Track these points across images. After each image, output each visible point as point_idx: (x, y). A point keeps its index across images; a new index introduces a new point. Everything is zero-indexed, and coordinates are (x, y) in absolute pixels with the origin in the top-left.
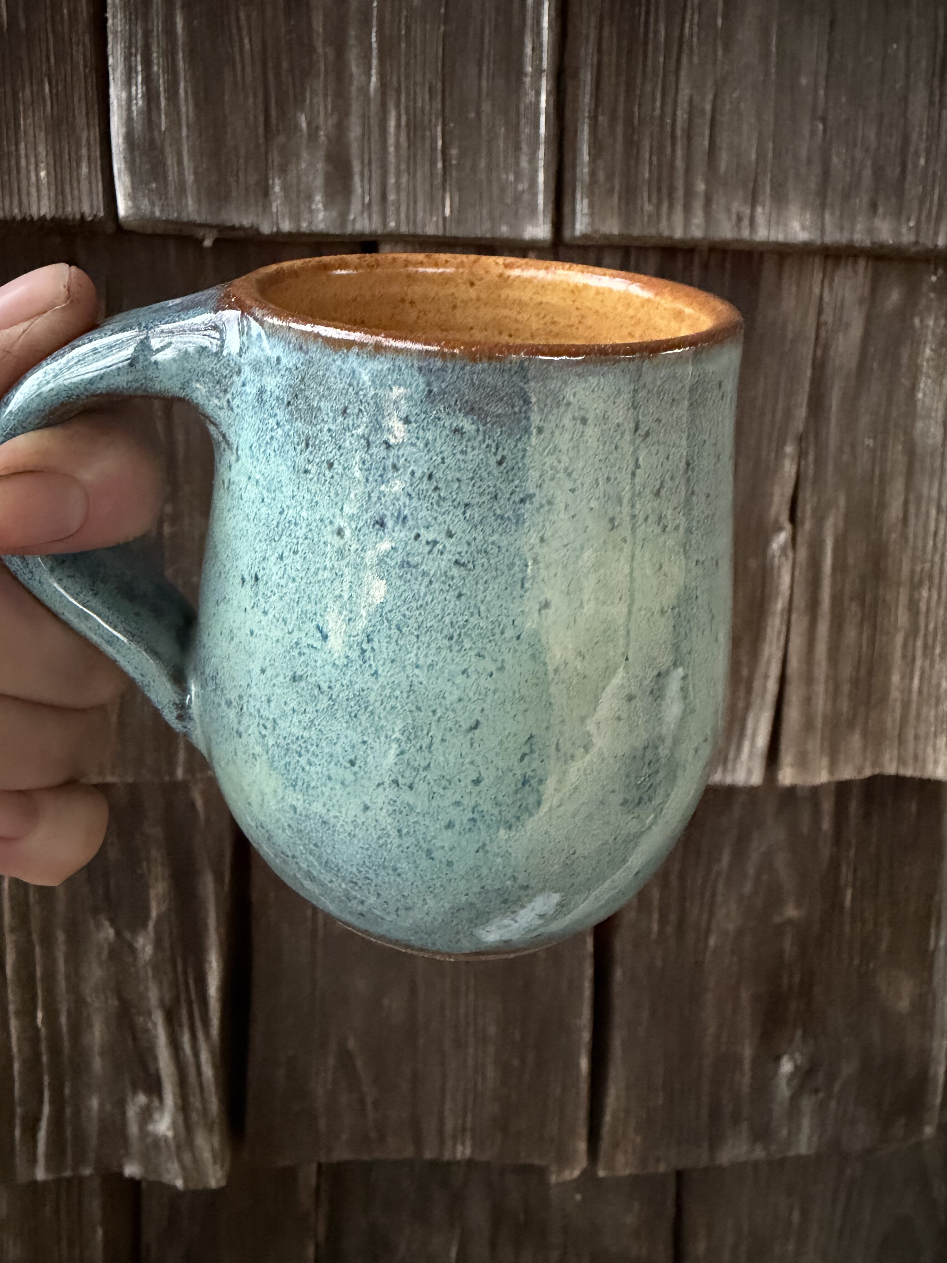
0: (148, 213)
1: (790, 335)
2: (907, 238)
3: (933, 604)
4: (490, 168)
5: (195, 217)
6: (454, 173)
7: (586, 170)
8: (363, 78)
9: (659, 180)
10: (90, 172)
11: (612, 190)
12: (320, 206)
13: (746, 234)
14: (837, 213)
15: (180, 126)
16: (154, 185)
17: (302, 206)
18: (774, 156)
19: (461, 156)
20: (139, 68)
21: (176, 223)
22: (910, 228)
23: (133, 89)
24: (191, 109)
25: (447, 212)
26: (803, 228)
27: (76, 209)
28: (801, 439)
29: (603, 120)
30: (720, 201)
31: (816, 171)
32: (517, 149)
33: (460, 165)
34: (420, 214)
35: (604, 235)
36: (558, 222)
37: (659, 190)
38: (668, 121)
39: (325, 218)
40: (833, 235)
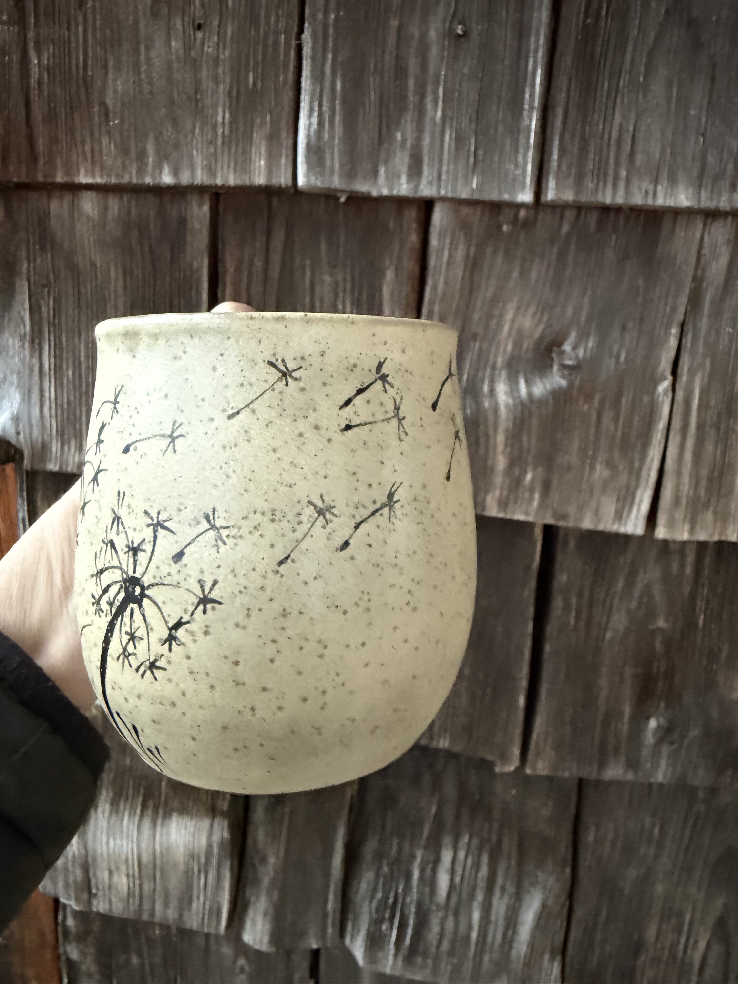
0: (314, 184)
1: (678, 262)
4: (500, 162)
5: (337, 186)
6: (480, 164)
7: (556, 164)
8: (433, 112)
9: (599, 170)
10: (285, 164)
11: (570, 174)
12: (404, 181)
13: (650, 202)
14: (709, 189)
15: (334, 138)
16: (318, 169)
17: (395, 181)
18: (671, 156)
19: (485, 155)
20: (316, 108)
21: (328, 189)
23: (312, 119)
24: (341, 129)
25: (474, 186)
26: (687, 198)
27: (278, 182)
28: (683, 325)
29: (567, 136)
30: (635, 183)
31: (698, 164)
32: (517, 151)
33: (484, 160)
34: (459, 187)
35: (564, 201)
36: (538, 192)
37: (598, 175)
38: (606, 136)
39: (406, 189)
40: (706, 203)
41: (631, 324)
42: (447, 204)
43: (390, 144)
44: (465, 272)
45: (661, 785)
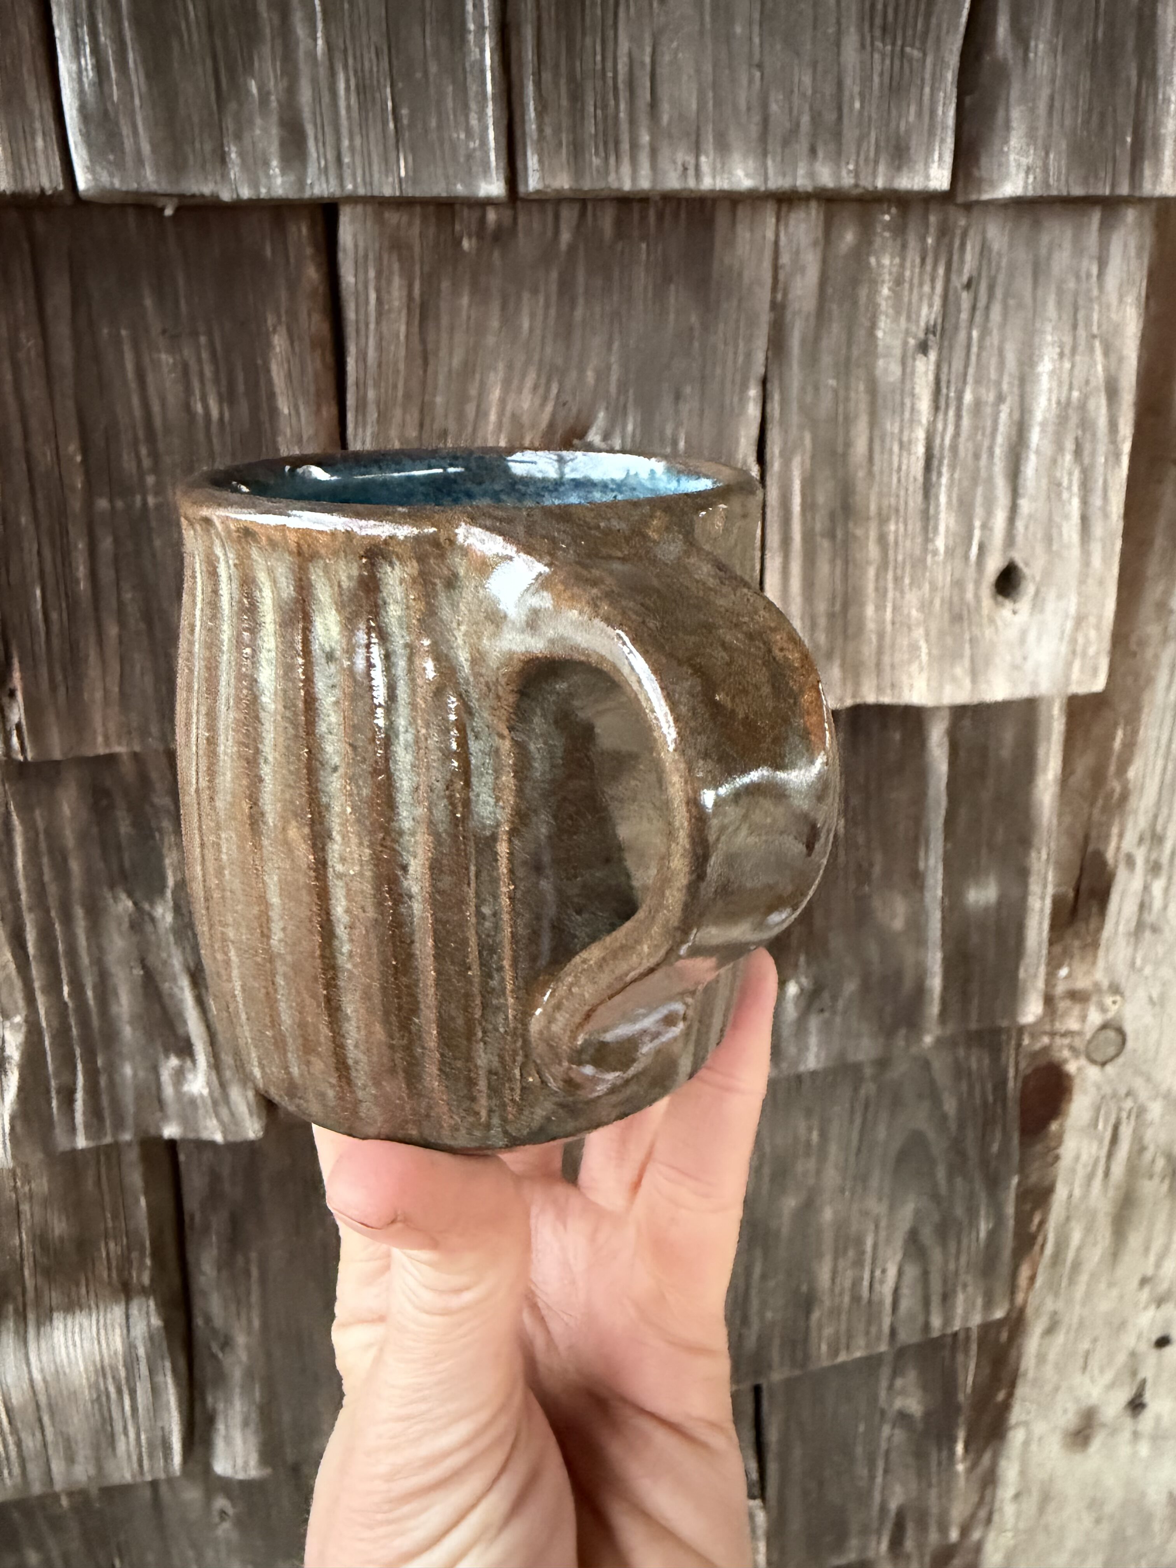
0: (108, 185)
1: (746, 280)
2: (847, 181)
3: (900, 538)
4: (440, 127)
5: (154, 187)
6: (407, 135)
7: (534, 127)
8: (310, 41)
9: (605, 134)
10: (46, 147)
11: (560, 144)
12: (277, 171)
13: (691, 183)
14: (779, 158)
15: (132, 97)
16: (111, 157)
17: (261, 174)
18: (715, 105)
19: (412, 116)
20: (87, 39)
21: (137, 193)
22: (849, 172)
23: (83, 62)
24: (142, 79)
25: (403, 173)
26: (747, 175)
27: (37, 184)
28: (764, 382)
29: (547, 76)
30: (665, 152)
31: (757, 118)
32: (466, 107)
33: (412, 125)
34: (376, 176)
35: (557, 191)
36: (512, 177)
37: (605, 143)
38: (610, 74)
39: (283, 183)
40: (776, 182)
41: (688, 390)
42: (359, 208)
43: (241, 104)
44: (408, 324)
45: (814, 1074)
